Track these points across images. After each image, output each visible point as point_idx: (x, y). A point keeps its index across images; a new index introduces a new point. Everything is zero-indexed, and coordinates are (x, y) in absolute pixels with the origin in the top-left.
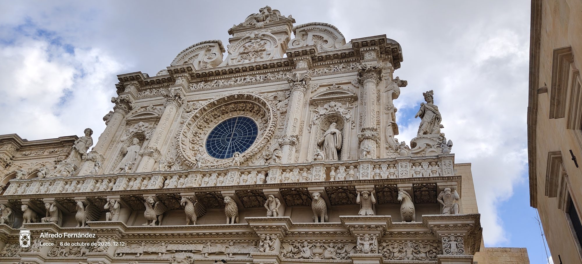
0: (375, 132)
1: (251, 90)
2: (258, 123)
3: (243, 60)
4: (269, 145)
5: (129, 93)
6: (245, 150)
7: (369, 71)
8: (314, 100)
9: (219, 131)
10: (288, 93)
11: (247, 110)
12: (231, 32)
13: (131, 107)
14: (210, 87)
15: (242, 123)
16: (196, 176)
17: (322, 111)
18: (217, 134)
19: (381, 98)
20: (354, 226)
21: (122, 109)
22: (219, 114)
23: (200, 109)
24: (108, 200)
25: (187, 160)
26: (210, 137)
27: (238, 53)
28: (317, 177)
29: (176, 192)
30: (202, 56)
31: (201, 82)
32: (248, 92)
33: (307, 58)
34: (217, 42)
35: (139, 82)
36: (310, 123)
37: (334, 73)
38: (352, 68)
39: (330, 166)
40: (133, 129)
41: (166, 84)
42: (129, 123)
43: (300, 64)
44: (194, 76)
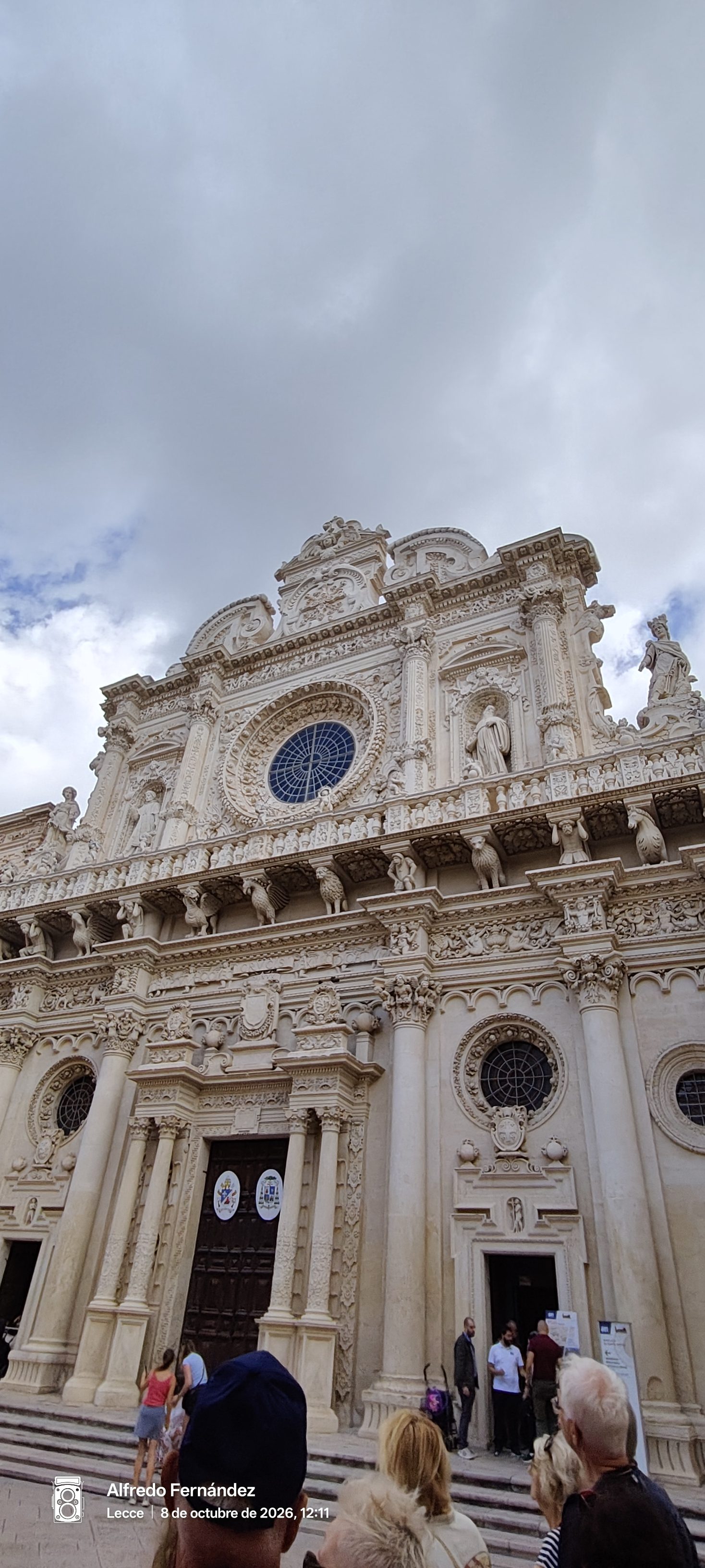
0: (568, 711)
1: (331, 673)
2: (353, 729)
3: (309, 622)
4: (379, 766)
5: (124, 714)
6: (338, 780)
7: (540, 600)
8: (448, 671)
9: (288, 754)
10: (398, 665)
11: (330, 710)
12: (279, 576)
13: (133, 739)
14: (259, 680)
15: (325, 734)
16: (261, 839)
17: (465, 689)
18: (284, 760)
19: (569, 645)
20: (554, 887)
21: (118, 744)
22: (282, 725)
23: (248, 721)
24: (121, 903)
25: (241, 814)
26: (273, 768)
27: (298, 611)
28: (474, 810)
29: (233, 872)
30: (237, 628)
31: (242, 673)
32: (326, 677)
33: (422, 596)
34: (258, 598)
35: (137, 692)
36: (447, 714)
37: (476, 615)
38: (508, 601)
39: (495, 785)
40: (141, 776)
41: (183, 689)
42: (133, 766)
43: (410, 610)
44: (228, 667)
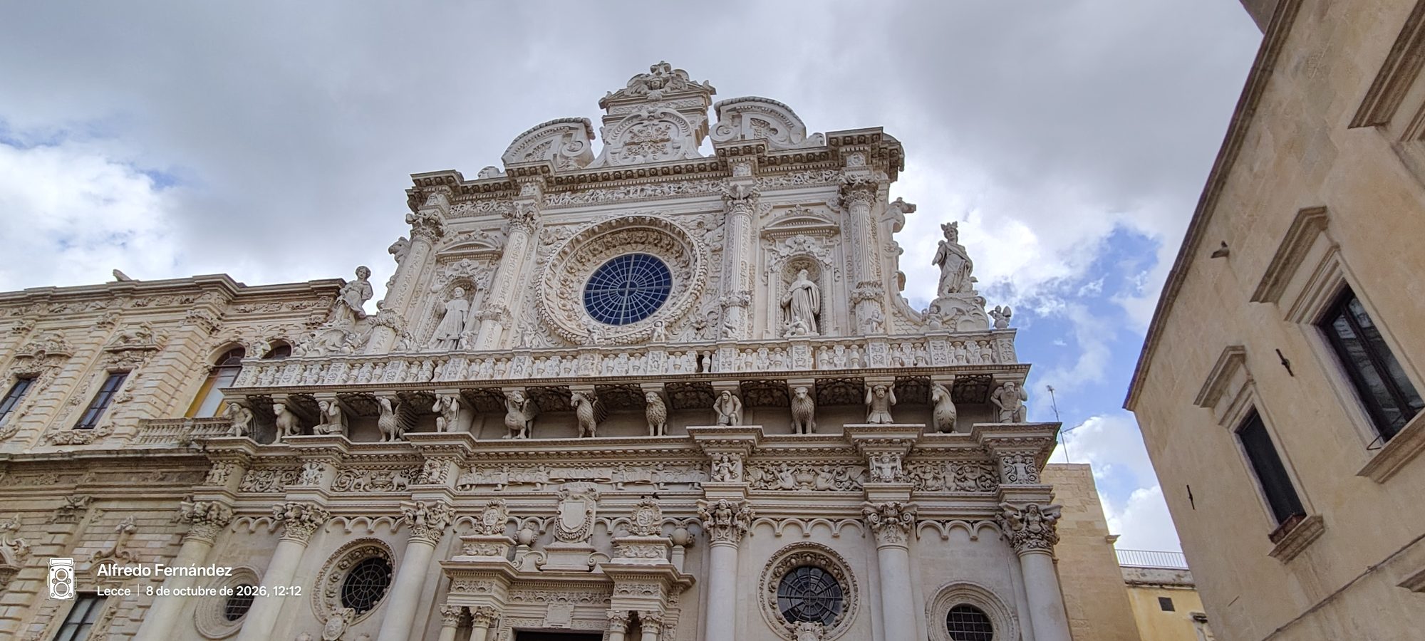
0: (879, 289)
1: (656, 210)
2: (671, 265)
3: (632, 156)
4: (698, 305)
5: (435, 207)
6: (654, 310)
7: (860, 187)
8: (769, 232)
9: (604, 277)
10: (724, 215)
11: (649, 243)
12: (603, 104)
13: (443, 232)
14: (581, 202)
15: (642, 265)
16: (592, 357)
17: (785, 252)
18: (600, 282)
19: (878, 231)
20: (866, 441)
21: (427, 235)
22: (600, 249)
23: (570, 239)
24: (438, 396)
25: (559, 327)
26: (589, 287)
27: (622, 144)
28: (800, 363)
29: (562, 384)
30: (557, 145)
31: (565, 191)
32: (651, 213)
33: (752, 159)
34: (582, 122)
35: (451, 187)
36: (766, 270)
37: (796, 186)
38: (826, 180)
39: (820, 345)
40: (450, 271)
41: (500, 193)
42: (440, 260)
43: (740, 169)
44: (551, 182)
